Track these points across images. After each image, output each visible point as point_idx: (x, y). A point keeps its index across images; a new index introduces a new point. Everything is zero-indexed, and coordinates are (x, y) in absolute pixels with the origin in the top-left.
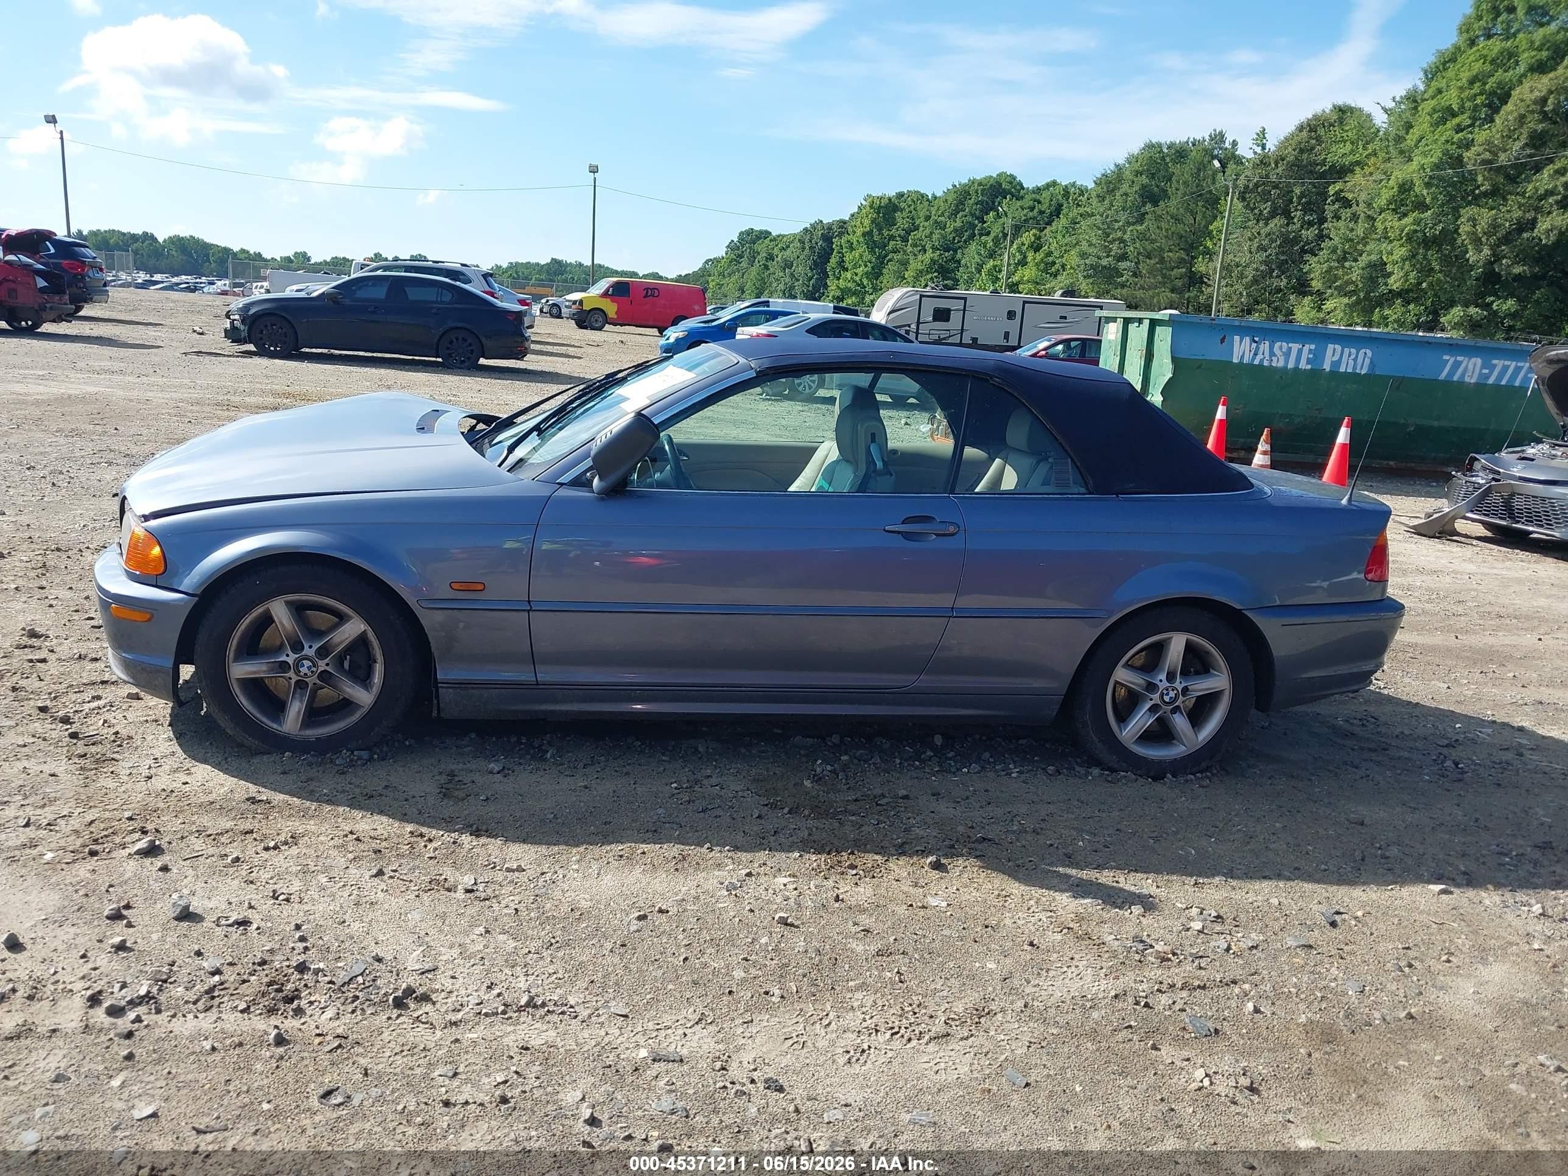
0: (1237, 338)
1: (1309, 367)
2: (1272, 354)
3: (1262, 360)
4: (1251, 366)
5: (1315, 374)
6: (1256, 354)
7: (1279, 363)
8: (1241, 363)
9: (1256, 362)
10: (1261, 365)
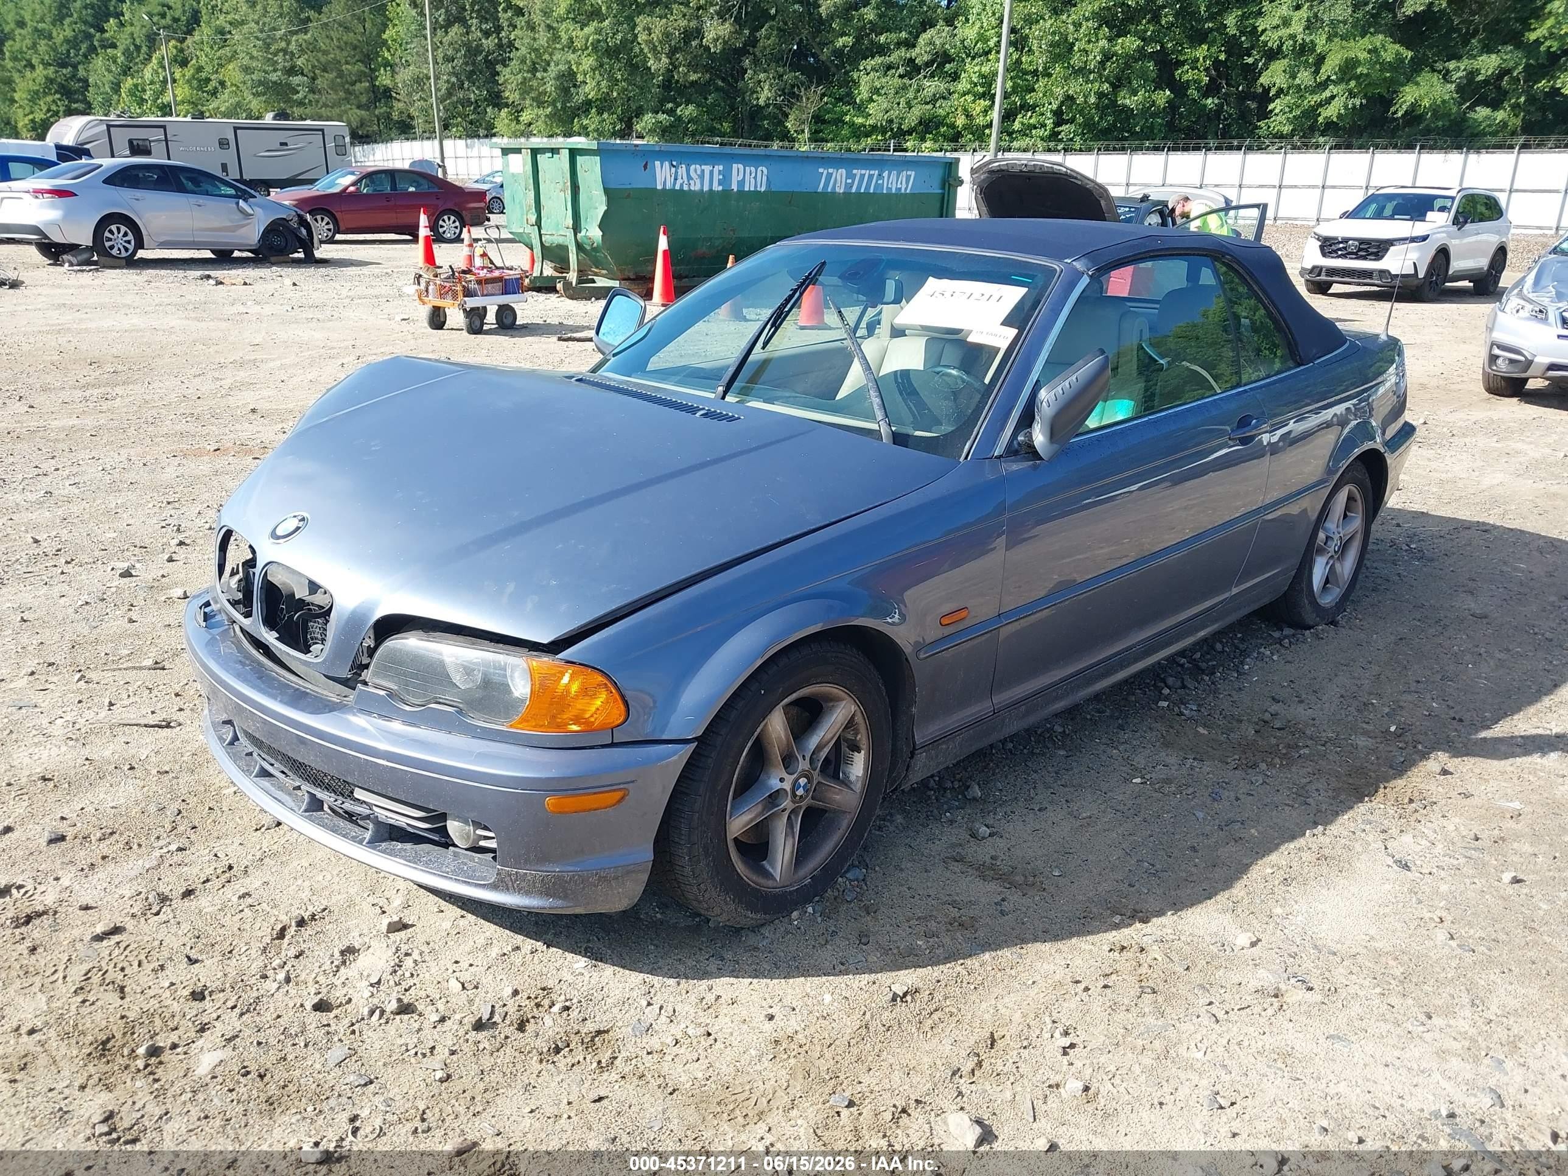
0: (657, 163)
1: (720, 188)
2: (689, 178)
3: (682, 185)
4: (673, 190)
5: (726, 193)
6: (676, 179)
7: (696, 187)
8: (664, 189)
9: (677, 187)
10: (681, 190)
